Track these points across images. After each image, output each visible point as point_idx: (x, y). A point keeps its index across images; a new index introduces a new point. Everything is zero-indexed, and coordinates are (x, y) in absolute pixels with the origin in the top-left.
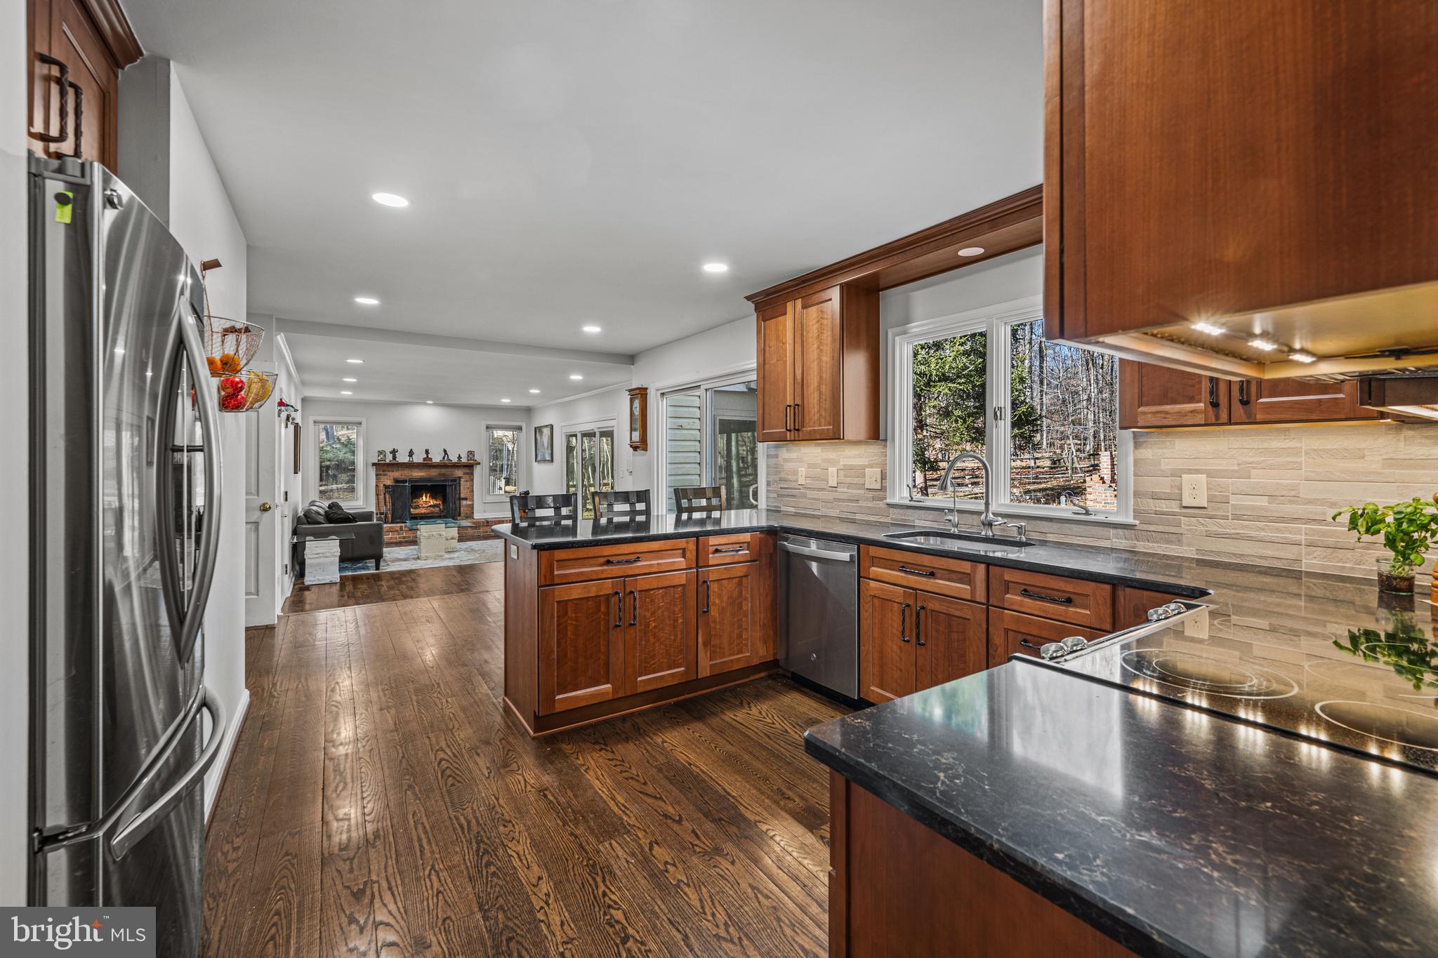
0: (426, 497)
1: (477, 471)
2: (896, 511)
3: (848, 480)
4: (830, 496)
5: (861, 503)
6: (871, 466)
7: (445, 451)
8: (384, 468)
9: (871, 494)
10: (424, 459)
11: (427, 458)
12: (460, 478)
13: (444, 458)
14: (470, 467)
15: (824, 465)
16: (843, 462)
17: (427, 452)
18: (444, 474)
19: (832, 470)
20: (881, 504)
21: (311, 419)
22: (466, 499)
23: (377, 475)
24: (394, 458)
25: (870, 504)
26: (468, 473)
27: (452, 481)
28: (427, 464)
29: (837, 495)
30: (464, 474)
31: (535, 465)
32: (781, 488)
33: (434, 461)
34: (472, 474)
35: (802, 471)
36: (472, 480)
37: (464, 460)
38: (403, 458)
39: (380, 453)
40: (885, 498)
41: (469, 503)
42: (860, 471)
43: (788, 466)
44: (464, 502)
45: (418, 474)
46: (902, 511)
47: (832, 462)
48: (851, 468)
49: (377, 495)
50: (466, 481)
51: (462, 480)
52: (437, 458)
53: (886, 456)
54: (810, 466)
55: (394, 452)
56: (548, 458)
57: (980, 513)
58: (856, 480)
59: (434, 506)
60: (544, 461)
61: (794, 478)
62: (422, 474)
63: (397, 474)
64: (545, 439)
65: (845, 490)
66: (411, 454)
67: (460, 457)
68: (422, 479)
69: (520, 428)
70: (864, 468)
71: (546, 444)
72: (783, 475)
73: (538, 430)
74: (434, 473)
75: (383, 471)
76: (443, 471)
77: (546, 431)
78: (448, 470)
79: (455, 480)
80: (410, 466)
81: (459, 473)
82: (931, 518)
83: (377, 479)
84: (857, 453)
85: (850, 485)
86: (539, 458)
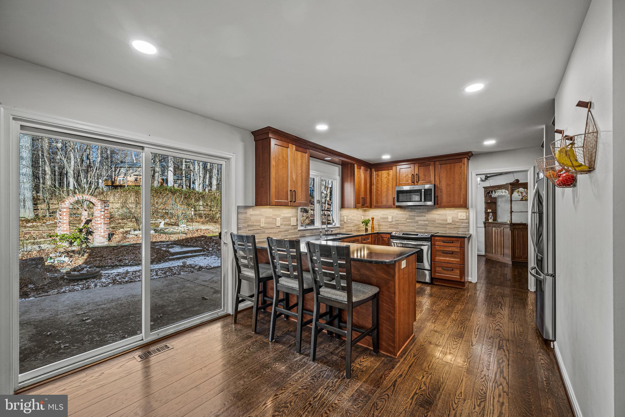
2: (301, 232)
3: (285, 223)
4: (277, 230)
5: (290, 231)
6: (293, 217)
9: (293, 227)
15: (274, 217)
16: (282, 216)
19: (278, 219)
20: (296, 231)
25: (292, 231)
29: (280, 230)
32: (249, 230)
35: (263, 220)
40: (298, 228)
42: (289, 219)
43: (253, 218)
46: (302, 232)
47: (278, 216)
48: (285, 218)
53: (298, 213)
54: (266, 218)
57: (325, 228)
58: (287, 223)
61: (258, 224)
65: (283, 227)
70: (290, 217)
72: (250, 223)
82: (310, 232)
84: (288, 212)
85: (285, 225)
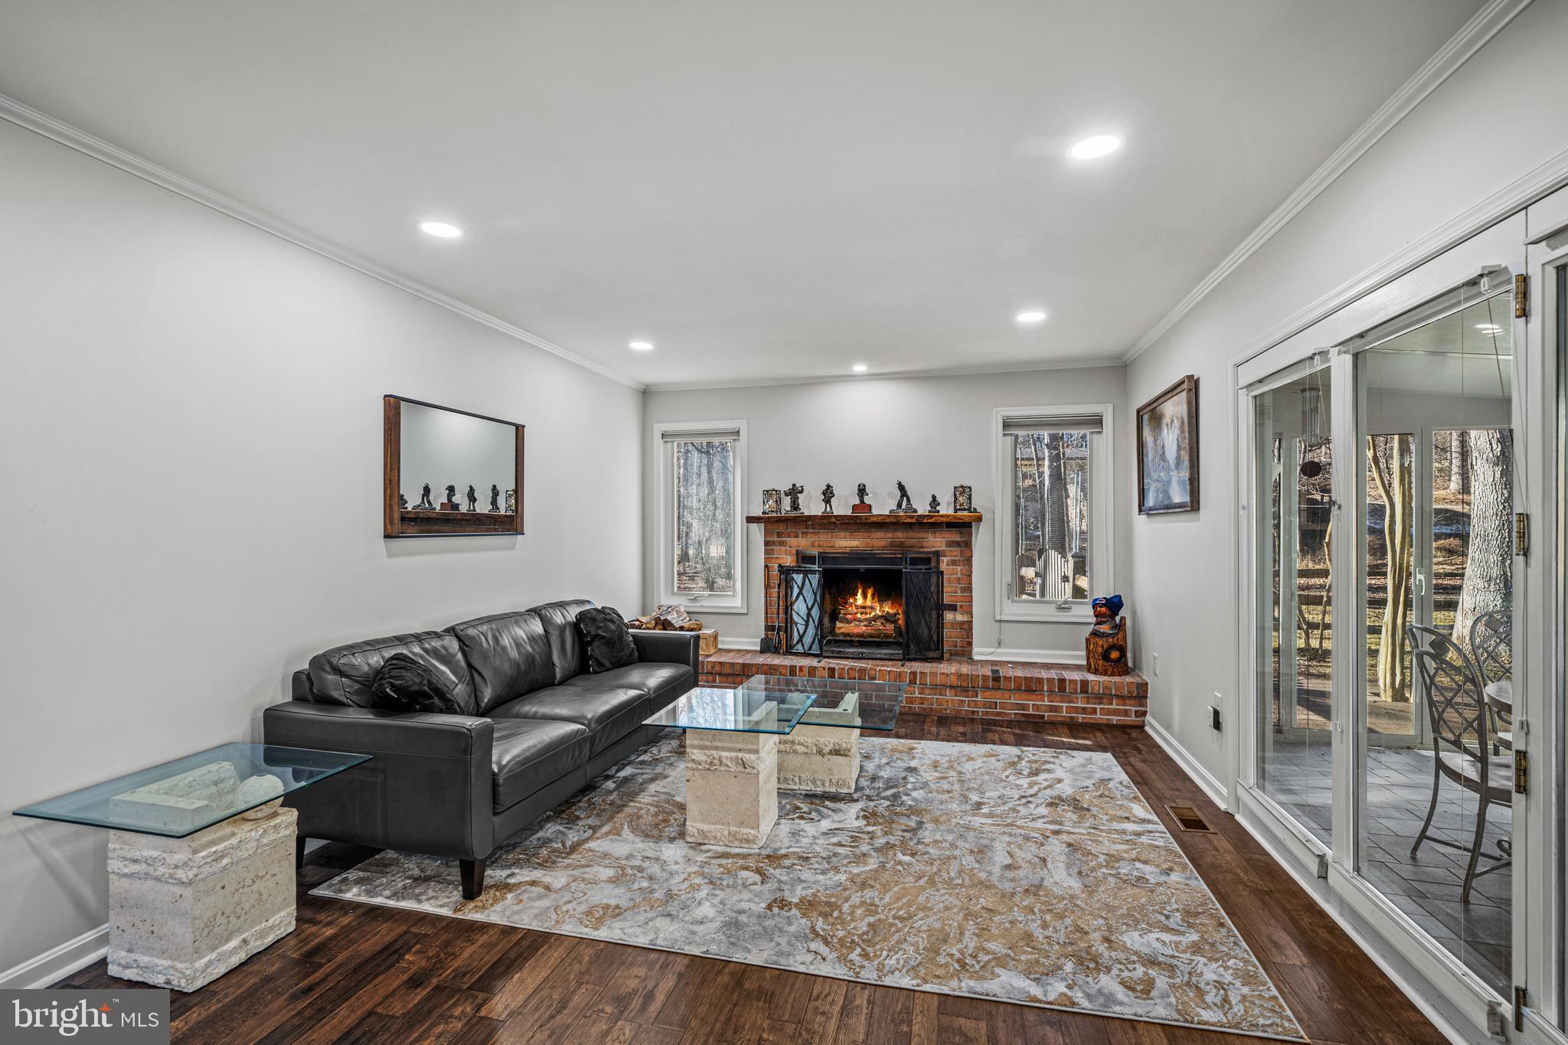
0: (865, 596)
1: (980, 539)
7: (901, 487)
8: (781, 528)
10: (855, 507)
11: (863, 507)
12: (938, 554)
13: (899, 505)
14: (962, 527)
17: (862, 491)
18: (902, 545)
21: (658, 429)
22: (953, 608)
23: (767, 544)
24: (795, 506)
26: (958, 544)
27: (915, 561)
28: (860, 520)
30: (950, 544)
31: (1140, 521)
33: (875, 512)
34: (968, 545)
36: (968, 561)
37: (946, 509)
38: (812, 506)
39: (768, 493)
41: (960, 617)
44: (949, 616)
45: (846, 543)
49: (767, 586)
50: (954, 563)
51: (945, 560)
52: (883, 505)
55: (794, 492)
56: (1179, 496)
59: (887, 618)
60: (1168, 508)
62: (855, 543)
63: (803, 542)
64: (1171, 438)
66: (828, 494)
67: (934, 502)
68: (855, 556)
69: (1097, 422)
71: (1171, 453)
73: (1150, 415)
74: (878, 541)
75: (779, 535)
76: (900, 535)
77: (1174, 409)
78: (911, 534)
79: (927, 561)
80: (828, 523)
81: (935, 542)
83: (767, 552)
86: (1150, 502)
